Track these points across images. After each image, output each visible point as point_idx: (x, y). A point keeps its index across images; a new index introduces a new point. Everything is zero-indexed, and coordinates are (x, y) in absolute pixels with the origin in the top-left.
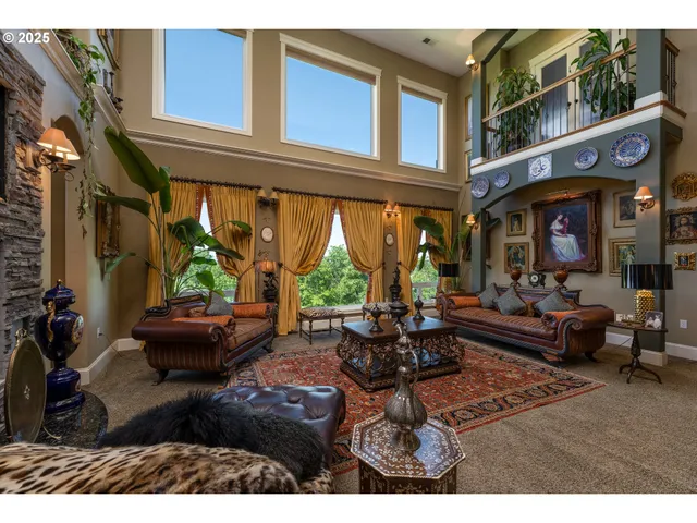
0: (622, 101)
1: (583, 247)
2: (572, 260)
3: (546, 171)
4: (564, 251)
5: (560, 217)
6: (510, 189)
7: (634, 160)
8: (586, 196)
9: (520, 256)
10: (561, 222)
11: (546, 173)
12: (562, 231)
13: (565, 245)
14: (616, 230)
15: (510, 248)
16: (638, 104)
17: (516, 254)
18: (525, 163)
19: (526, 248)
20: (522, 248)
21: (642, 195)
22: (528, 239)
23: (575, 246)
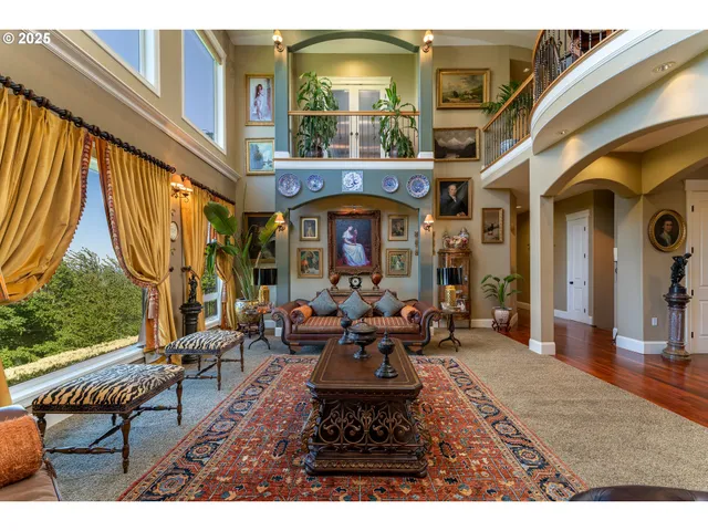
2: (360, 265)
3: (358, 185)
4: (354, 257)
5: (350, 228)
6: (323, 195)
7: (420, 194)
9: (314, 260)
10: (351, 232)
11: (358, 188)
12: (352, 241)
14: (389, 243)
15: (303, 253)
17: (310, 259)
18: (339, 173)
19: (320, 254)
20: (317, 253)
21: (427, 221)
22: (324, 244)
23: (362, 254)
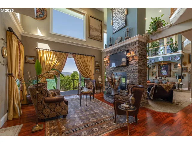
0: (175, 50)
1: (167, 73)
3: (162, 60)
4: (164, 73)
6: (155, 62)
7: (177, 60)
8: (168, 64)
10: (164, 68)
12: (164, 70)
13: (164, 72)
14: (173, 70)
15: (153, 72)
16: (178, 51)
18: (158, 58)
19: (156, 73)
21: (179, 65)
22: (157, 71)
23: (166, 72)
